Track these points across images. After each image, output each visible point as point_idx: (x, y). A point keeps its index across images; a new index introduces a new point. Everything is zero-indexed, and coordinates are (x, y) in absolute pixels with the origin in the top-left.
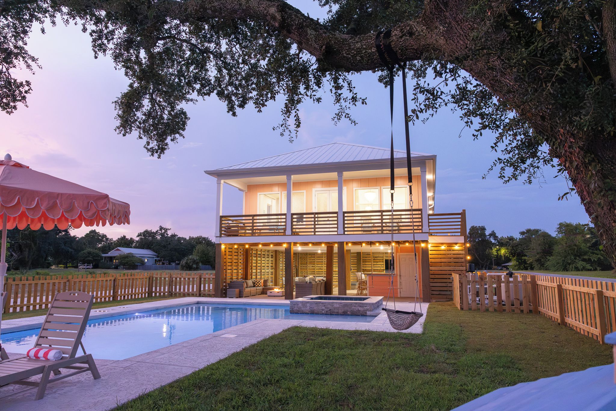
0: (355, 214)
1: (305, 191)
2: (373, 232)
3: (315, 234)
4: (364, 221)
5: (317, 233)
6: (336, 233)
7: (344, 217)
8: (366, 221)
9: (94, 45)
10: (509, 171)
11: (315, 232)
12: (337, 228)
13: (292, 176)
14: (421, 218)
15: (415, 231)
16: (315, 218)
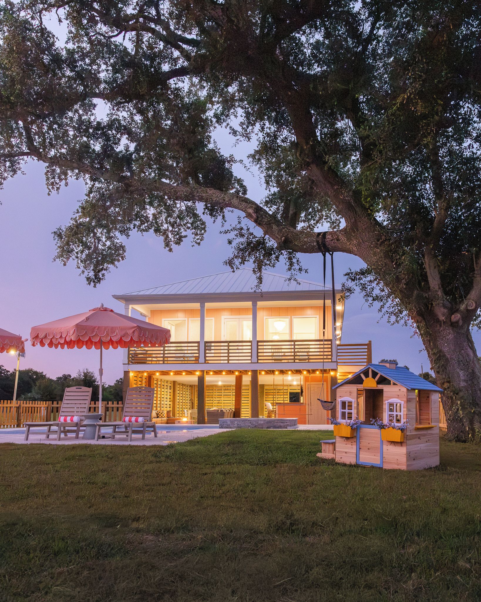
0: (265, 344)
1: (213, 319)
2: (283, 361)
3: (228, 363)
4: (275, 351)
5: (230, 362)
6: (250, 361)
7: (258, 346)
8: (276, 351)
9: (48, 183)
10: (393, 318)
11: (228, 360)
12: (251, 356)
13: (206, 304)
14: (331, 348)
15: (325, 360)
16: (228, 346)
